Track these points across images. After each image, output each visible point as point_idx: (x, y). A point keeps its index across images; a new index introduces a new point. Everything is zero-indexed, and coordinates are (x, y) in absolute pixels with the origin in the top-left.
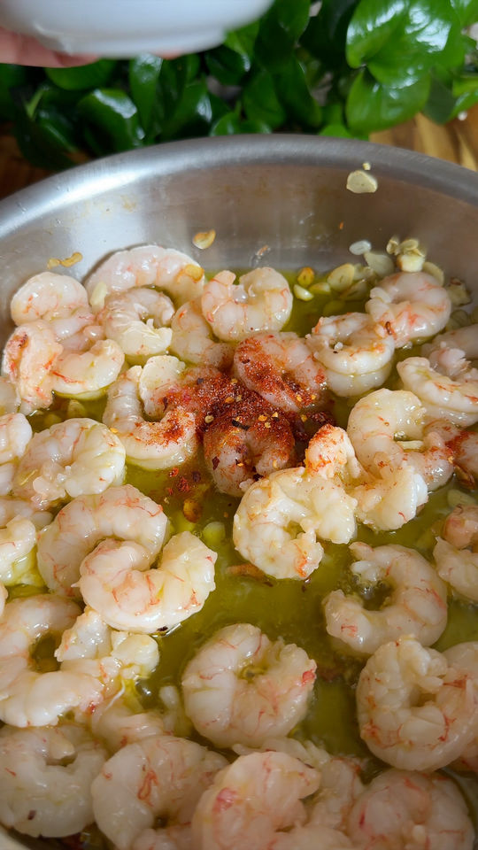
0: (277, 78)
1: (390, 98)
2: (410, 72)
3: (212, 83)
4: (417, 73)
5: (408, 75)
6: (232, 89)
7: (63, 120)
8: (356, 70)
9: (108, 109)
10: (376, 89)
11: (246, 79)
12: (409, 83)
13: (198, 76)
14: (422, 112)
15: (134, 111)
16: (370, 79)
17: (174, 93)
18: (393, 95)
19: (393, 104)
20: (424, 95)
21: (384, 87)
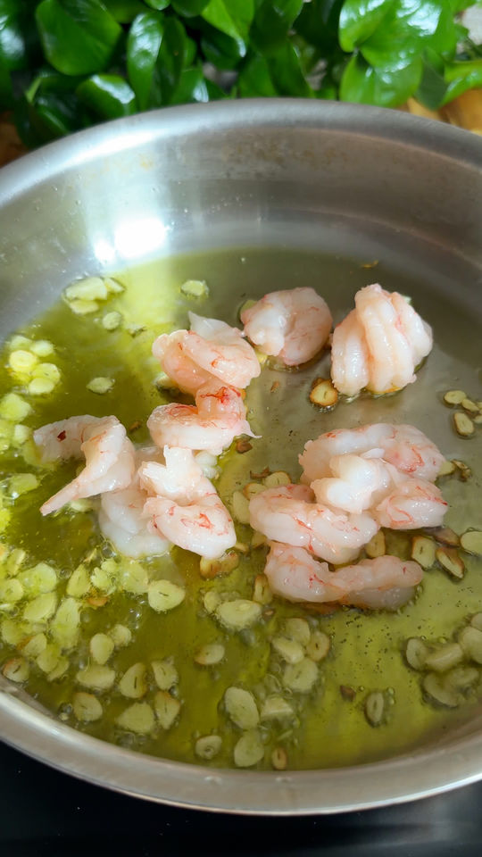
0: (272, 63)
1: (382, 83)
2: (402, 55)
3: (209, 70)
4: (409, 56)
5: (400, 59)
6: (229, 75)
7: (62, 107)
8: (349, 54)
9: (107, 95)
10: (369, 73)
11: (242, 65)
12: (401, 66)
13: (194, 63)
14: (414, 97)
15: (132, 96)
16: (363, 63)
17: (171, 78)
18: (386, 79)
19: (386, 89)
20: (416, 80)
21: (376, 70)
